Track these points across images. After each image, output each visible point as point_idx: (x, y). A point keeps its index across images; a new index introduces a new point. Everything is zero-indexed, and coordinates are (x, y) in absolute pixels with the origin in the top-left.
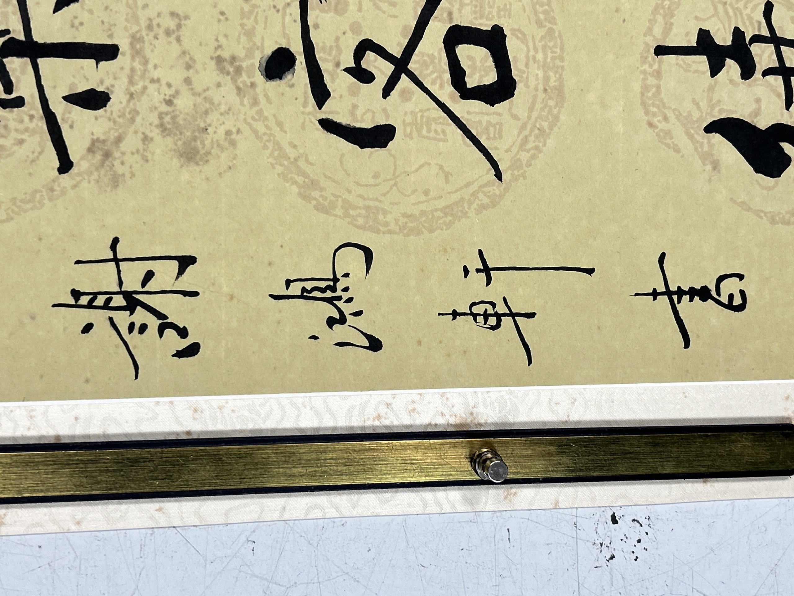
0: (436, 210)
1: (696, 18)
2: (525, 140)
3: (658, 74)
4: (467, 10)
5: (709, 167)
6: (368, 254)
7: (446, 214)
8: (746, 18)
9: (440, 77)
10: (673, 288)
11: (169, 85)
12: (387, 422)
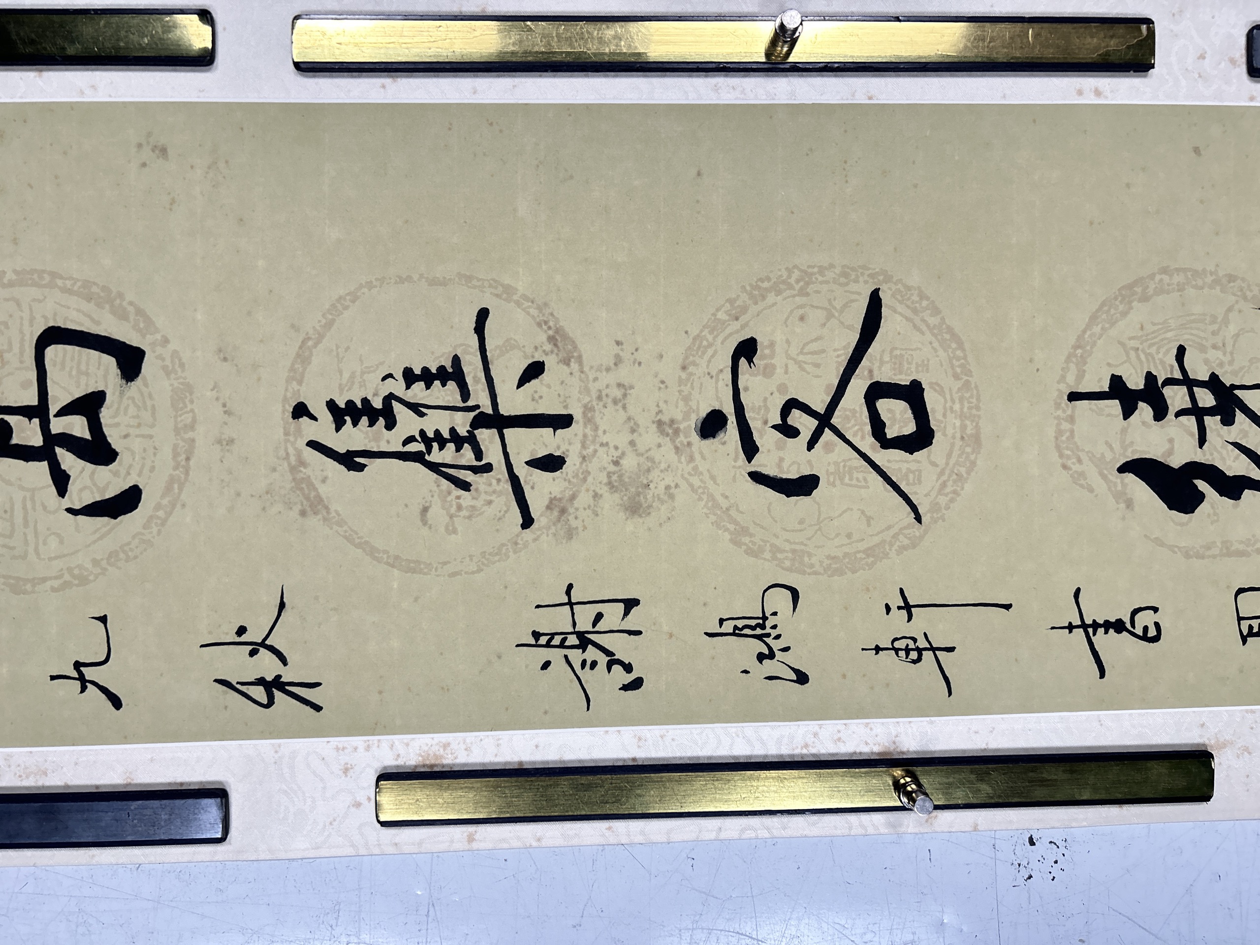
0: (859, 552)
1: (1109, 364)
2: (944, 485)
3: (1071, 419)
4: (886, 368)
5: (1122, 506)
6: (795, 595)
7: (868, 556)
8: (1158, 362)
9: (861, 429)
10: (1089, 621)
11: (616, 448)
12: (814, 751)
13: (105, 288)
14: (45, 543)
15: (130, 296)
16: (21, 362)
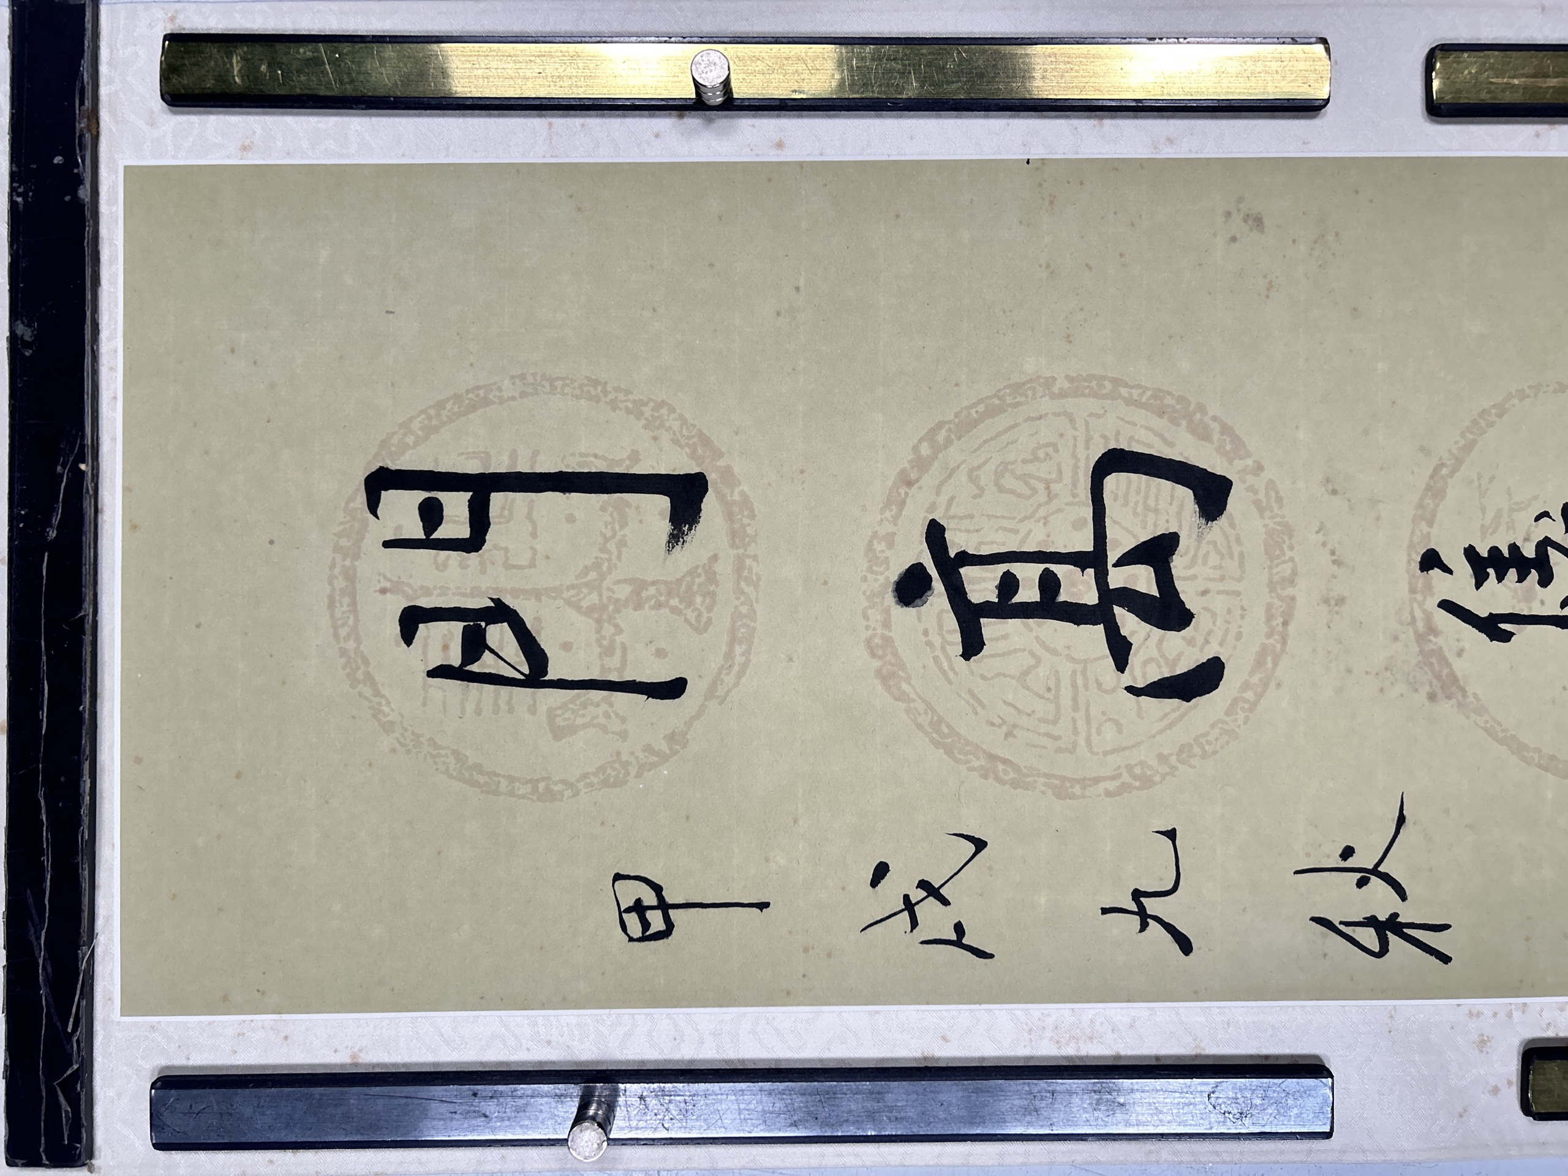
13: (1181, 399)
14: (1099, 733)
15: (1214, 409)
16: (1074, 495)
